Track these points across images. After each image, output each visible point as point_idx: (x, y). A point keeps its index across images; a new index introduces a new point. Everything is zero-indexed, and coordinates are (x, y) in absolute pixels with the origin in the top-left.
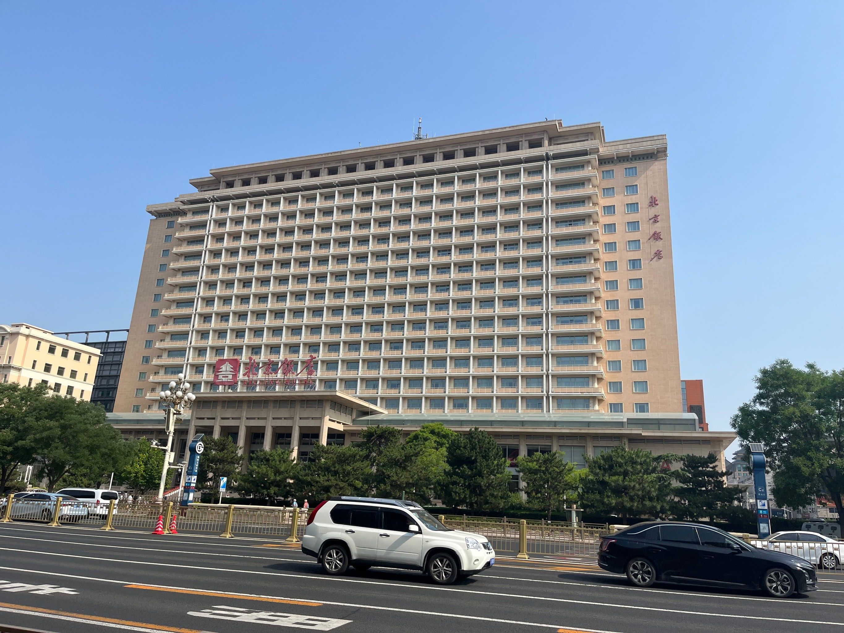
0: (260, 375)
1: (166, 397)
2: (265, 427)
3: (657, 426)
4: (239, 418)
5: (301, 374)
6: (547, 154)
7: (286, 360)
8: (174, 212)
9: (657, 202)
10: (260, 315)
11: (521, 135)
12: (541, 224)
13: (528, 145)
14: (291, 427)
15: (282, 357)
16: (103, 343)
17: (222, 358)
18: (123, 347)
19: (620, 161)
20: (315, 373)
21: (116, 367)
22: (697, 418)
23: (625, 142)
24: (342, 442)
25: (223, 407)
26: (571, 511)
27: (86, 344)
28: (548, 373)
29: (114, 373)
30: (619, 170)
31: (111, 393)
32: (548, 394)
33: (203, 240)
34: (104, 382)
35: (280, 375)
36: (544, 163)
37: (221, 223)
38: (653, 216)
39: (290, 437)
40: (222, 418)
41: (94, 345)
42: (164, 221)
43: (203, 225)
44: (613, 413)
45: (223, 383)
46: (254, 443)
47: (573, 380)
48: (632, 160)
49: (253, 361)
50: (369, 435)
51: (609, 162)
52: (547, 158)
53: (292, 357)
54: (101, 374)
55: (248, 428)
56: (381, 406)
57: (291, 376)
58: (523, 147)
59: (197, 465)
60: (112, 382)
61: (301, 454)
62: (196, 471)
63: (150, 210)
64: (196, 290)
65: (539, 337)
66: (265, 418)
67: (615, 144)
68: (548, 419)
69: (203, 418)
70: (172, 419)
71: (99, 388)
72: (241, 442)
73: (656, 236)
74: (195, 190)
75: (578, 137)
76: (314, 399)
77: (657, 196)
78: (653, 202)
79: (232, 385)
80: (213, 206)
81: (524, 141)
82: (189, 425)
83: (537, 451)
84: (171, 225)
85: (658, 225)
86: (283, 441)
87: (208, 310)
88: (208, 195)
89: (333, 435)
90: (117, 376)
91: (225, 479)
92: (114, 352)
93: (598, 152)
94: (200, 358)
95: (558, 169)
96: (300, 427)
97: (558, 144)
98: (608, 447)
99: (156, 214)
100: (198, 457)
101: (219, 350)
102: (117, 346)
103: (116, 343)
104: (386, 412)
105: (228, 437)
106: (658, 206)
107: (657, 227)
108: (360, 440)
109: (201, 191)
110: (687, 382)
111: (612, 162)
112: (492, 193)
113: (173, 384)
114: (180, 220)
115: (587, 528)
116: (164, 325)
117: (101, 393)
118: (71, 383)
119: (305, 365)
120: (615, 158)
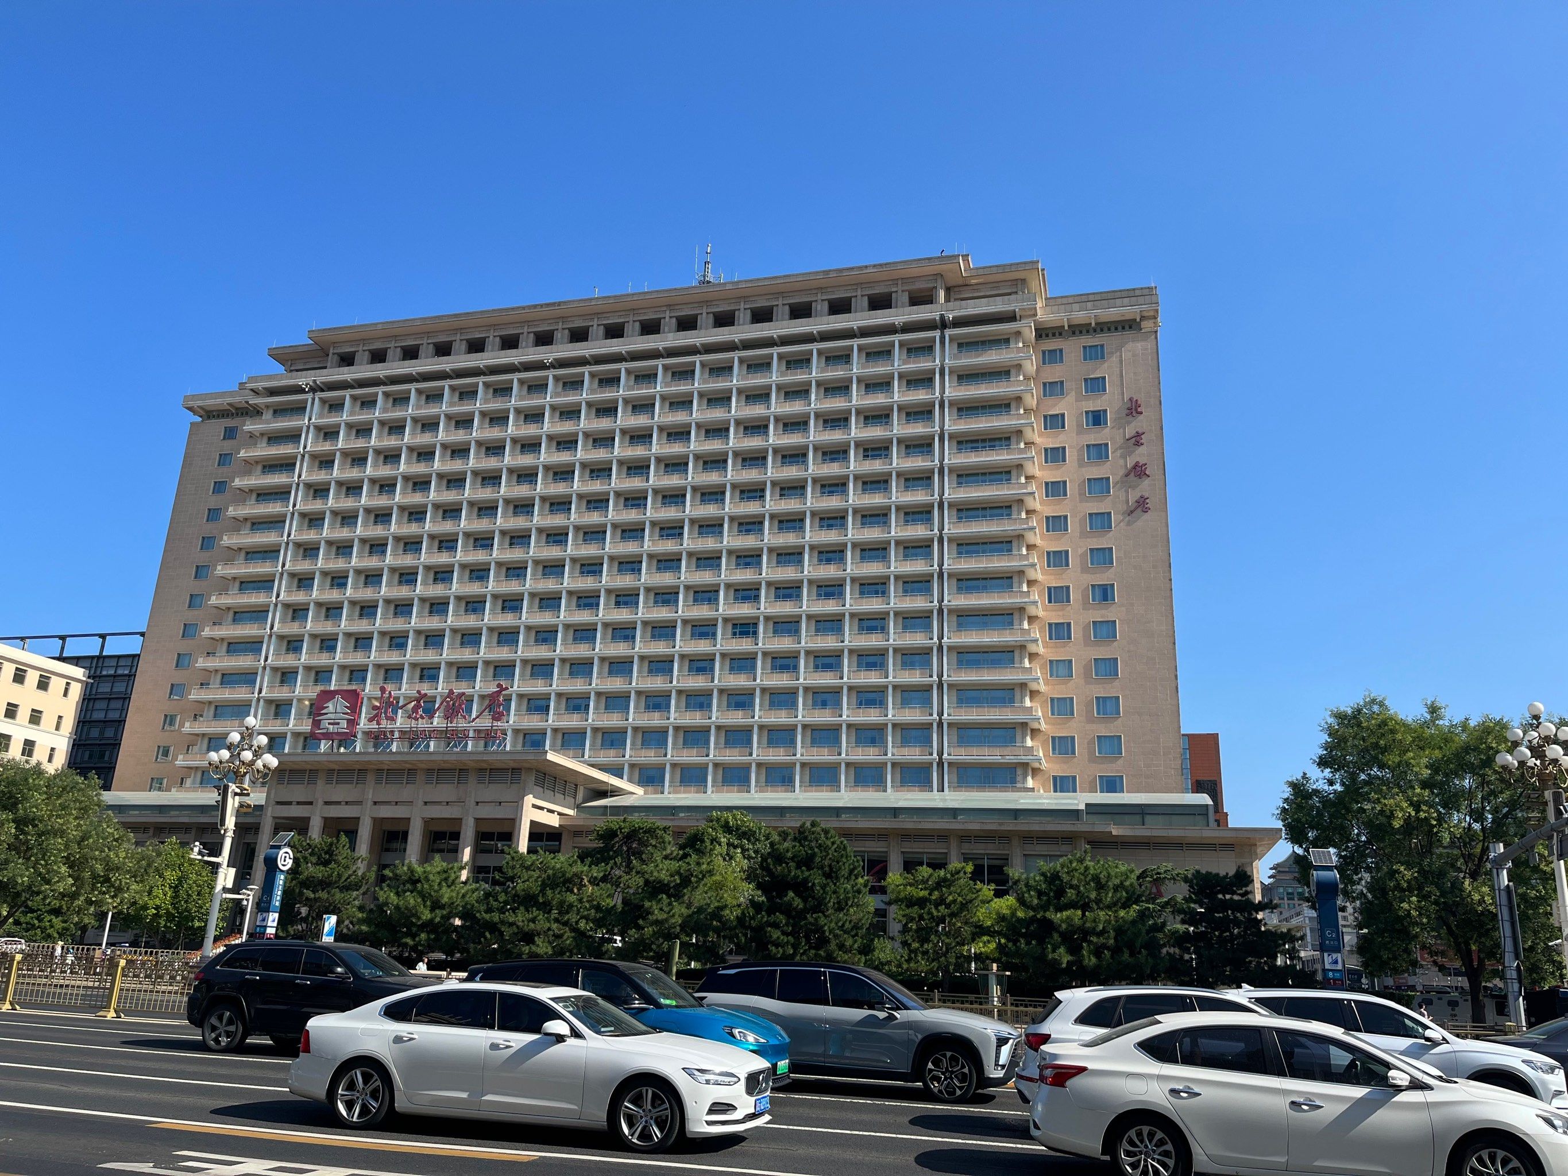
0: (401, 721)
1: (221, 762)
2: (409, 819)
3: (1138, 818)
4: (359, 803)
5: (478, 720)
6: (942, 316)
7: (451, 692)
8: (237, 409)
9: (1139, 410)
10: (402, 608)
11: (895, 281)
12: (930, 445)
13: (907, 300)
14: (459, 820)
15: (442, 687)
16: (92, 657)
17: (328, 688)
18: (132, 667)
19: (1074, 333)
20: (505, 718)
21: (118, 704)
22: (1210, 802)
23: (1084, 299)
24: (557, 848)
25: (329, 781)
26: (987, 975)
27: (61, 659)
28: (940, 719)
29: (114, 715)
30: (1072, 348)
31: (107, 753)
32: (940, 758)
33: (294, 464)
34: (95, 733)
35: (437, 721)
36: (937, 334)
37: (329, 433)
38: (1133, 433)
39: (458, 839)
40: (326, 803)
41: (76, 661)
42: (219, 426)
43: (294, 436)
44: (1058, 794)
45: (328, 736)
46: (387, 850)
47: (986, 732)
48: (1095, 331)
49: (386, 695)
50: (609, 835)
51: (1054, 335)
52: (943, 324)
53: (461, 688)
54: (88, 718)
55: (377, 822)
56: (630, 780)
57: (460, 723)
58: (899, 303)
59: (279, 893)
60: (109, 733)
61: (479, 871)
62: (277, 904)
63: (191, 404)
64: (278, 558)
65: (925, 653)
66: (410, 803)
67: (1065, 301)
68: (941, 805)
69: (290, 803)
70: (232, 803)
71: (84, 745)
72: (363, 848)
73: (1139, 471)
74: (280, 369)
75: (998, 288)
76: (503, 766)
77: (1141, 398)
78: (1133, 409)
79: (346, 739)
80: (313, 399)
81: (900, 292)
82: (261, 815)
83: (921, 864)
84: (230, 433)
85: (1142, 450)
86: (442, 847)
87: (300, 597)
88: (304, 380)
89: (540, 834)
90: (120, 721)
91: (333, 919)
92: (114, 676)
93: (1035, 315)
94: (285, 689)
95: (964, 345)
96: (477, 820)
97: (962, 299)
98: (1050, 856)
99: (203, 413)
100: (282, 877)
101: (321, 674)
102: (122, 663)
103: (119, 657)
104: (639, 791)
105: (338, 837)
106: (1141, 417)
107: (1141, 455)
108: (591, 843)
109: (291, 371)
110: (1192, 738)
111: (1060, 334)
112: (841, 388)
113: (235, 737)
114: (251, 426)
115: (1017, 1006)
116: (214, 624)
117: (87, 754)
118: (32, 733)
119: (487, 702)
120: (1066, 328)
